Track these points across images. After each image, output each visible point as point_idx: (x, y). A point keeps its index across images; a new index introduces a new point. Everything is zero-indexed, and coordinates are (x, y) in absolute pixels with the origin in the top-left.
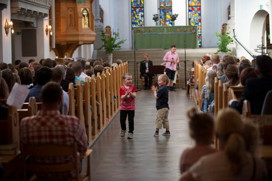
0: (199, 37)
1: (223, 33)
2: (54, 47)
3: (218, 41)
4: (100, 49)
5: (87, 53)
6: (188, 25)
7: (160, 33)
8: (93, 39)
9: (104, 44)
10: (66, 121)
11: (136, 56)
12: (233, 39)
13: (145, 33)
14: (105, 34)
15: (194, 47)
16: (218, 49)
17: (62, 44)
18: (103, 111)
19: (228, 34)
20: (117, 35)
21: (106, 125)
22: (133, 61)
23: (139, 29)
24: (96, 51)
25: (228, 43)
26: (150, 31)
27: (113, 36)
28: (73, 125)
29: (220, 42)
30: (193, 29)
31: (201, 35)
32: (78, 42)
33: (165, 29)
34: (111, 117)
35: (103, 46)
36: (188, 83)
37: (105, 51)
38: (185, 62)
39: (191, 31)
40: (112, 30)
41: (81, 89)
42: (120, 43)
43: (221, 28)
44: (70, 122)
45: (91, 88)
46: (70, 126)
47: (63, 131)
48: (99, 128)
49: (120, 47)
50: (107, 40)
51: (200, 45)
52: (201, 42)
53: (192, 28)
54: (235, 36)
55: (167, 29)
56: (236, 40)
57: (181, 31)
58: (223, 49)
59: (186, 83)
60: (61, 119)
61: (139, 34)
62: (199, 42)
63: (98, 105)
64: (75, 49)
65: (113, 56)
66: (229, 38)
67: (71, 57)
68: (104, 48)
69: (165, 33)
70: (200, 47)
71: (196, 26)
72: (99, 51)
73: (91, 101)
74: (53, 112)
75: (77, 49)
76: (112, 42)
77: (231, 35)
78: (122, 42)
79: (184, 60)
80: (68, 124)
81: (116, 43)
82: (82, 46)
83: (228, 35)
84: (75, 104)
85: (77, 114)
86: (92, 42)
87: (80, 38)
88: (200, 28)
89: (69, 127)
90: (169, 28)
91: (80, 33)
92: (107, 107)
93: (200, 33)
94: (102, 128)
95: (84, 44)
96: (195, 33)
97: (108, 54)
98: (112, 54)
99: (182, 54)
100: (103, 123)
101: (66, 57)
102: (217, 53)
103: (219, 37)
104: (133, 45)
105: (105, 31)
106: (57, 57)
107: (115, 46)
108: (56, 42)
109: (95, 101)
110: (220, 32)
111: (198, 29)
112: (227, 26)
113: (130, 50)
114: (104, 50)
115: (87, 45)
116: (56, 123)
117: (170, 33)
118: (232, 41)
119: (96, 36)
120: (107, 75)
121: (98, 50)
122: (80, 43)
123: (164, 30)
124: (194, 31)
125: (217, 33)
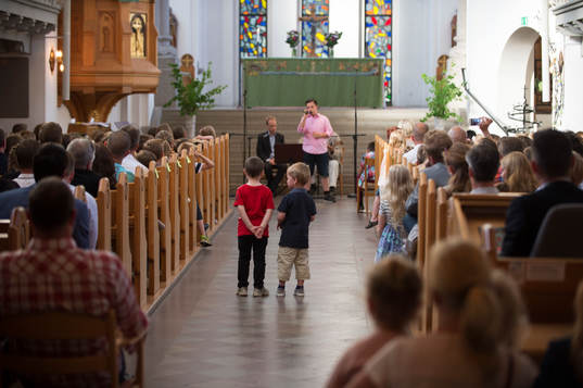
0: (386, 84)
1: (440, 77)
2: (68, 98)
3: (428, 93)
4: (169, 104)
5: (140, 112)
6: (363, 56)
7: (301, 73)
8: (153, 81)
9: (177, 93)
10: (90, 263)
11: (248, 123)
12: (462, 89)
13: (268, 72)
14: (181, 73)
15: (376, 105)
16: (428, 111)
17: (86, 92)
18: (173, 242)
19: (450, 77)
20: (208, 74)
21: (178, 272)
22: (242, 132)
23: (256, 63)
24: (160, 109)
25: (450, 99)
26: (279, 68)
27: (198, 77)
28: (106, 269)
29: (433, 96)
30: (375, 65)
31: (391, 79)
32: (120, 87)
33: (313, 63)
34: (191, 254)
35: (175, 99)
36: (359, 185)
37: (180, 108)
38: (355, 137)
39: (369, 70)
40: (195, 64)
41: (126, 192)
42: (212, 93)
43: (437, 65)
44: (99, 264)
45: (147, 190)
46: (100, 272)
47: (85, 283)
48: (163, 279)
49: (212, 101)
50: (184, 84)
51: (388, 100)
52: (390, 96)
53: (372, 64)
54: (465, 84)
55: (317, 64)
56: (468, 91)
57: (348, 69)
58: (440, 111)
59: (356, 183)
60: (80, 258)
61: (255, 73)
62: (385, 94)
63: (161, 229)
64: (113, 103)
65: (197, 120)
66: (453, 86)
67: (104, 121)
68: (177, 102)
69: (312, 73)
70: (389, 104)
71: (382, 60)
72: (166, 109)
73: (147, 220)
74: (63, 243)
75: (119, 104)
76: (196, 90)
77: (457, 82)
78: (217, 91)
79: (353, 133)
80: (95, 268)
81: (204, 92)
82: (129, 97)
83: (452, 81)
84: (113, 225)
85: (116, 247)
86: (152, 90)
87: (125, 80)
88: (389, 63)
89: (98, 276)
90: (322, 63)
91: (125, 69)
92: (182, 232)
93: (389, 76)
94: (170, 280)
95: (133, 93)
96: (379, 74)
97: (187, 116)
98: (194, 117)
99: (349, 119)
100: (173, 268)
101: (92, 120)
102: (425, 119)
103: (430, 85)
104: (242, 99)
105: (180, 64)
106: (73, 121)
107: (203, 99)
108: (71, 87)
109: (156, 221)
110: (433, 74)
111: (386, 65)
112: (449, 61)
113: (235, 108)
114: (177, 106)
115: (140, 95)
116: (70, 267)
117: (323, 73)
118: (459, 94)
119: (161, 76)
120: (182, 161)
121: (165, 106)
122: (125, 90)
123: (310, 65)
124: (377, 71)
125: (425, 76)
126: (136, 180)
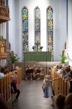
0: (52, 57)
1: (63, 55)
3: (61, 58)
5: (3, 63)
6: (47, 51)
7: (36, 55)
11: (25, 65)
13: (29, 55)
15: (50, 61)
16: (61, 62)
20: (17, 55)
22: (24, 67)
23: (26, 53)
24: (7, 62)
25: (65, 60)
26: (31, 54)
27: (15, 56)
31: (53, 55)
35: (10, 60)
38: (46, 68)
39: (49, 54)
42: (18, 59)
43: (62, 53)
49: (18, 61)
50: (12, 57)
52: (53, 59)
54: (68, 57)
57: (45, 54)
58: (63, 62)
61: (26, 55)
66: (66, 57)
69: (38, 55)
70: (53, 61)
71: (51, 52)
72: (9, 62)
76: (15, 58)
77: (67, 56)
78: (19, 58)
82: (1, 60)
83: (65, 56)
86: (6, 58)
88: (53, 52)
90: (39, 53)
96: (51, 55)
98: (14, 64)
99: (45, 64)
102: (60, 64)
104: (24, 60)
105: (11, 53)
107: (16, 60)
109: (8, 85)
112: (65, 52)
113: (22, 62)
114: (11, 62)
115: (3, 60)
117: (39, 55)
118: (67, 59)
119: (7, 56)
123: (37, 53)
124: (50, 54)
125: (60, 55)
126: (4, 78)
